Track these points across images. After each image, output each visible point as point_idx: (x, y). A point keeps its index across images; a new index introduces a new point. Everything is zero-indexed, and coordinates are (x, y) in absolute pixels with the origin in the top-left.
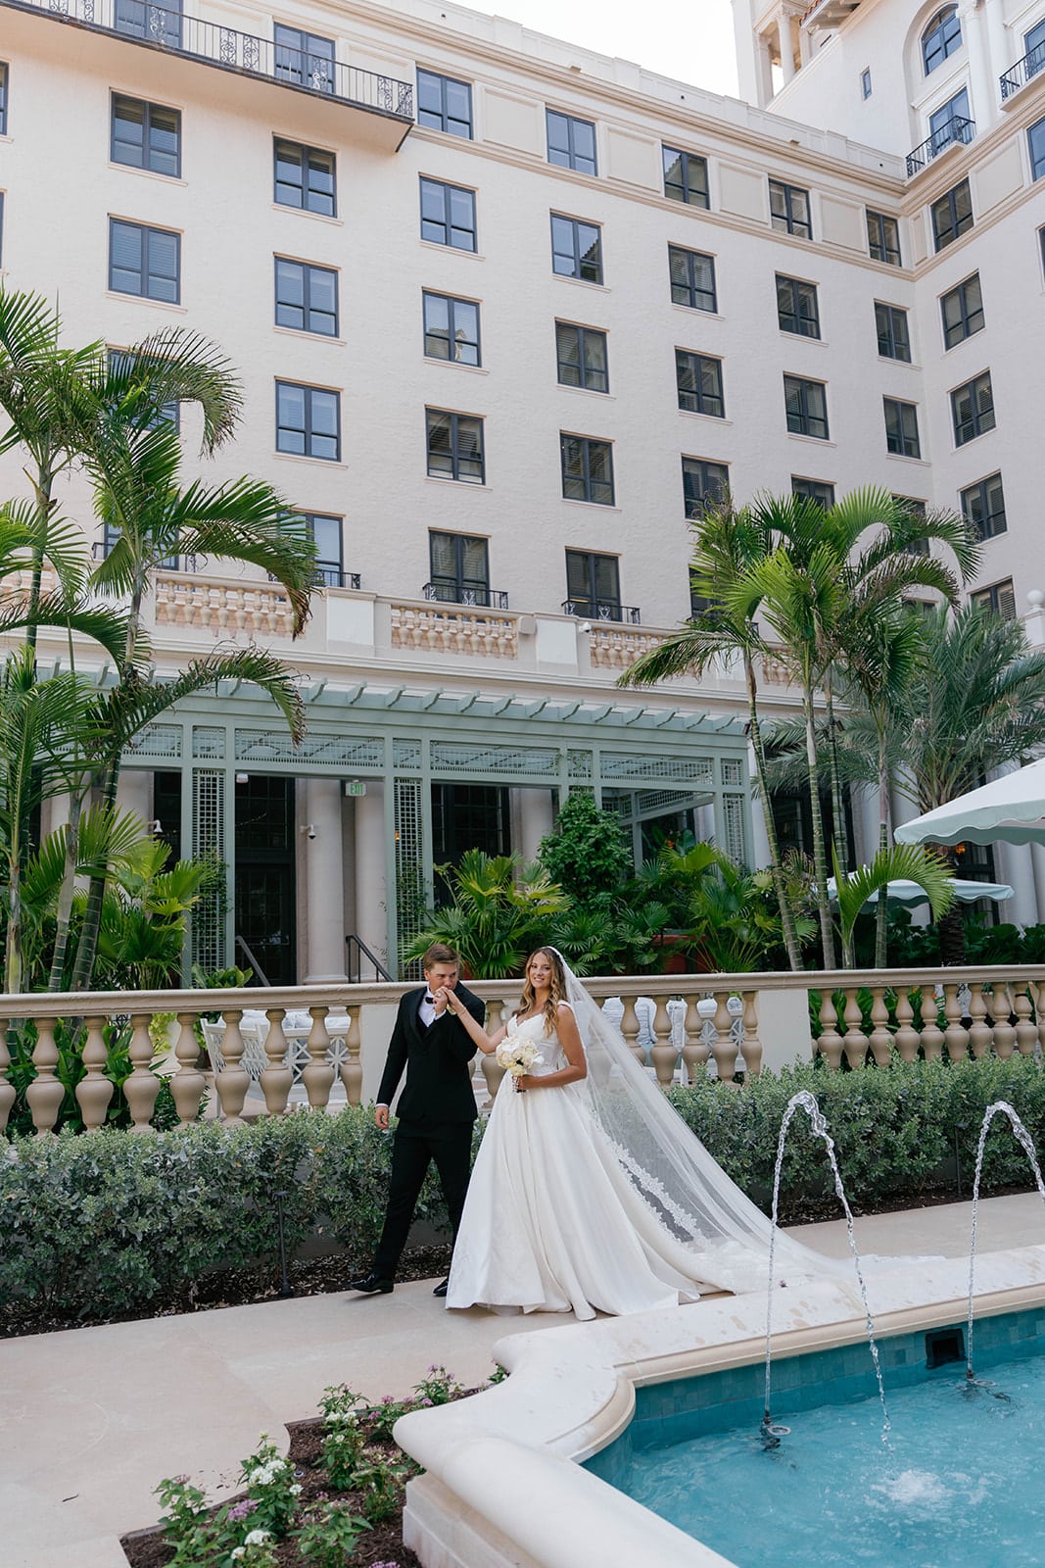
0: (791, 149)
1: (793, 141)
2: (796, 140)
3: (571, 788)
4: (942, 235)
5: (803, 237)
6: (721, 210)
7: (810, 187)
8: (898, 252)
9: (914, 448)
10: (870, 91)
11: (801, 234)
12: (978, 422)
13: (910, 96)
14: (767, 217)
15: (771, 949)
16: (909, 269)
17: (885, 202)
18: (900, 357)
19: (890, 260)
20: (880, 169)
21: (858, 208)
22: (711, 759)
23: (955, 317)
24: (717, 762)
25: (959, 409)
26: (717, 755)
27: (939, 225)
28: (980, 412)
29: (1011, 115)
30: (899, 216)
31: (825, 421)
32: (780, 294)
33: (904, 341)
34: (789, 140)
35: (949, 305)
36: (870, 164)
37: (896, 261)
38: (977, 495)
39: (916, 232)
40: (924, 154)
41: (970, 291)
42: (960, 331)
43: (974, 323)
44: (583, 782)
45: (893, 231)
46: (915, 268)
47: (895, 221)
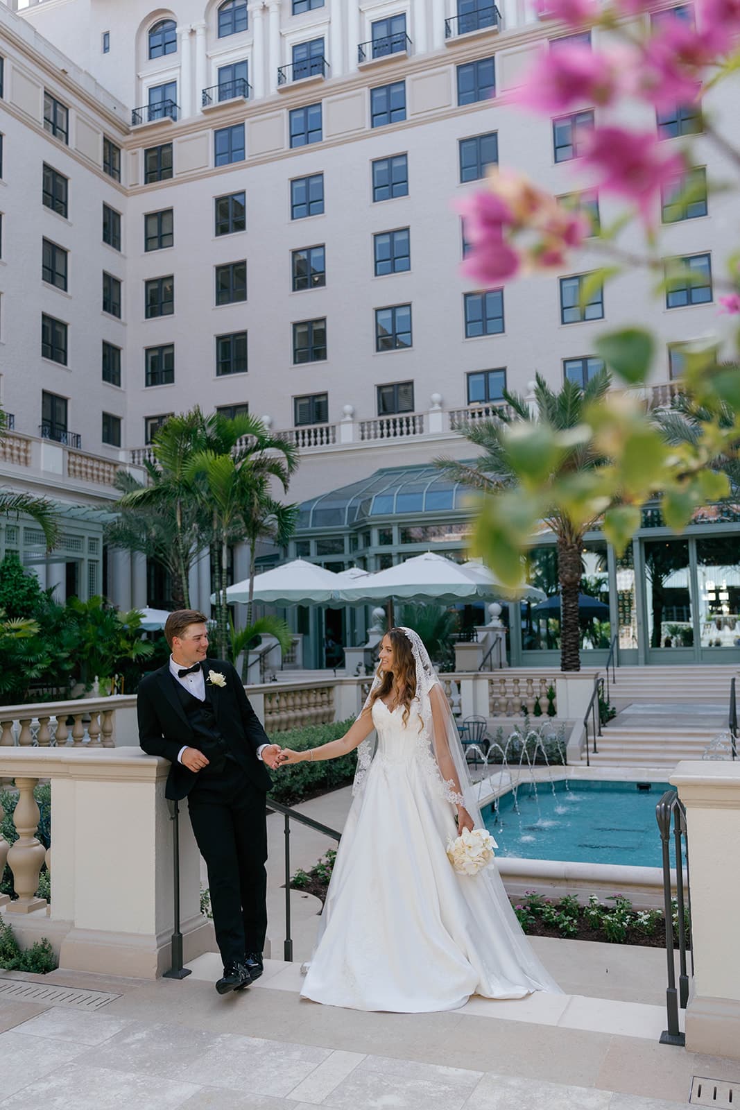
0: (61, 75)
1: (63, 70)
2: (66, 70)
3: (7, 551)
4: (149, 173)
5: (62, 140)
6: (11, 102)
7: (70, 107)
8: (119, 172)
9: (117, 310)
10: (108, 48)
11: (61, 138)
12: (161, 306)
13: (137, 69)
14: (42, 120)
15: (118, 660)
16: (125, 186)
17: (116, 136)
18: (114, 246)
19: (112, 175)
20: (114, 110)
21: (98, 133)
22: (83, 537)
23: (154, 232)
24: (86, 539)
25: (149, 293)
26: (87, 535)
27: (148, 166)
28: (163, 301)
29: (206, 118)
30: (122, 148)
31: (65, 278)
32: (45, 179)
33: (117, 234)
34: (62, 69)
35: (150, 222)
36: (109, 105)
37: (117, 177)
38: (156, 353)
39: (133, 164)
40: (144, 113)
41: (165, 218)
42: (156, 242)
43: (166, 241)
44: (13, 547)
45: (117, 155)
46: (128, 188)
47: (119, 150)
